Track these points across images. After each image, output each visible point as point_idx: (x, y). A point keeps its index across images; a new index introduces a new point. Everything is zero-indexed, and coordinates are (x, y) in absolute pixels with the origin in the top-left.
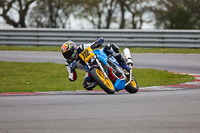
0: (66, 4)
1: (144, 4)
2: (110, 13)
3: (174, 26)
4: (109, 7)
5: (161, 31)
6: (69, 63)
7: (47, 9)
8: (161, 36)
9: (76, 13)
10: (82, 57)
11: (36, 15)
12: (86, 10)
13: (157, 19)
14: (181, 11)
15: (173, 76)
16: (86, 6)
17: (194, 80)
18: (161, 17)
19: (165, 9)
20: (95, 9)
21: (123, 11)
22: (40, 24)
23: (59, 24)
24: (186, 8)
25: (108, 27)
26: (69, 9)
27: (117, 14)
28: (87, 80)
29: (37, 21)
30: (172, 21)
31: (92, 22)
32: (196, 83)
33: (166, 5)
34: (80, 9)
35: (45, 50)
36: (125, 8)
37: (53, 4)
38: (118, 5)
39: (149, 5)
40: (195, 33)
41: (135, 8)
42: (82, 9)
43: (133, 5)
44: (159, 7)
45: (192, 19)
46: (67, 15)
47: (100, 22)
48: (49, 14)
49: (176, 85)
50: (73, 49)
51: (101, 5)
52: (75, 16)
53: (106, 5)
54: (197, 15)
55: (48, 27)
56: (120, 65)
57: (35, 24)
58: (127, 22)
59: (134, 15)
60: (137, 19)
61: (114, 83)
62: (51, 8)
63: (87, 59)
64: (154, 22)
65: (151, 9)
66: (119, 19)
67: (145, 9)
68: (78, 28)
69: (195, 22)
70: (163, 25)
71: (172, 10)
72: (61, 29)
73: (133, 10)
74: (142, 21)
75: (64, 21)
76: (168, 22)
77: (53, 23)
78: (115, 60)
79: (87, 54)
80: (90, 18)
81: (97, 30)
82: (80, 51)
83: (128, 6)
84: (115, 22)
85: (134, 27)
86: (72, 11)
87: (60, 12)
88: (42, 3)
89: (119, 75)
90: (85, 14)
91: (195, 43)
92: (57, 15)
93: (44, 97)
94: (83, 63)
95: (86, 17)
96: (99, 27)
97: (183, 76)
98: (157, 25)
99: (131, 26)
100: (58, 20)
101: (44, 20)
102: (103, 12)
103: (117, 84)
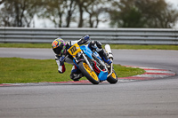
0: (31, 5)
1: (100, 6)
2: (70, 13)
3: (127, 24)
4: (69, 8)
5: (115, 29)
6: (59, 57)
7: (14, 10)
8: (115, 34)
9: (40, 14)
10: (70, 52)
11: (4, 15)
12: (49, 11)
13: (112, 19)
14: (133, 11)
15: (126, 69)
16: (48, 7)
17: (144, 73)
18: (115, 17)
19: (119, 10)
20: (56, 10)
21: (81, 12)
22: (7, 24)
23: (24, 23)
24: (137, 9)
25: (68, 26)
26: (33, 10)
27: (76, 14)
28: (74, 72)
29: (4, 21)
30: (125, 21)
31: (54, 21)
32: (146, 76)
33: (120, 7)
34: (43, 10)
35: (12, 46)
36: (83, 9)
37: (19, 6)
38: (77, 7)
39: (104, 7)
40: (145, 31)
41: (92, 9)
42: (45, 10)
43: (90, 6)
44: (113, 8)
45: (142, 19)
46: (31, 16)
47: (61, 22)
48: (15, 15)
49: (129, 77)
50: (62, 45)
51: (62, 6)
52: (39, 16)
53: (67, 7)
54: (147, 15)
55: (14, 26)
56: (102, 59)
57: (3, 23)
58: (85, 22)
59: (91, 15)
60: (94, 18)
61: (98, 74)
62: (17, 9)
63: (75, 54)
64: (109, 22)
65: (106, 10)
66: (78, 19)
67: (101, 10)
68: (41, 27)
69: (145, 22)
70: (117, 24)
71: (125, 11)
72: (26, 28)
73: (90, 11)
74: (98, 21)
75: (29, 21)
76: (121, 22)
77: (19, 22)
78: (98, 55)
79: (74, 49)
80: (52, 18)
81: (58, 28)
82: (68, 47)
83: (86, 7)
84: (75, 21)
85: (91, 26)
86: (35, 12)
87: (25, 12)
88: (9, 5)
89: (102, 67)
90: (48, 14)
91: (145, 40)
92: (22, 16)
93: (10, 88)
94: (71, 57)
95: (48, 17)
96: (60, 26)
97: (135, 69)
98: (112, 24)
99: (89, 25)
100: (23, 19)
101: (11, 19)
102: (63, 12)
103: (100, 76)
